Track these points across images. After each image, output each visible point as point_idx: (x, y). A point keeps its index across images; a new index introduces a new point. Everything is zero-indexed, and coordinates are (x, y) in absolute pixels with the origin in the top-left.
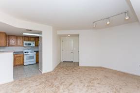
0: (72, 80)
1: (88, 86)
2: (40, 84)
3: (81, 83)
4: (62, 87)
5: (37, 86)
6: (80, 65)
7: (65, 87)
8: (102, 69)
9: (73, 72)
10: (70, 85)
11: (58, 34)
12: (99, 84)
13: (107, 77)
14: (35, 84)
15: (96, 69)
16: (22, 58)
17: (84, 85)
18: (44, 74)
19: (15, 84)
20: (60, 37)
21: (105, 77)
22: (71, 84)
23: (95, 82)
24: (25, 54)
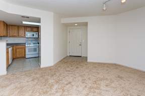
0: (72, 78)
1: (91, 88)
2: (33, 80)
3: (83, 83)
4: (56, 86)
5: (28, 82)
6: (88, 61)
7: (60, 87)
8: (116, 66)
9: (77, 68)
10: (67, 84)
11: (62, 22)
12: (107, 86)
13: (121, 78)
14: (27, 79)
15: (107, 67)
16: (23, 50)
17: (86, 86)
18: (43, 68)
19: (6, 78)
20: (67, 26)
21: (119, 77)
22: (70, 83)
23: (103, 83)
24: (26, 45)
